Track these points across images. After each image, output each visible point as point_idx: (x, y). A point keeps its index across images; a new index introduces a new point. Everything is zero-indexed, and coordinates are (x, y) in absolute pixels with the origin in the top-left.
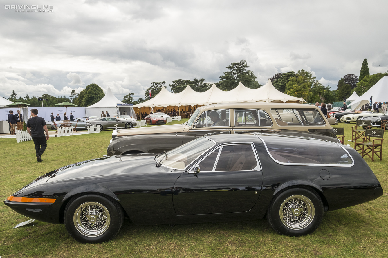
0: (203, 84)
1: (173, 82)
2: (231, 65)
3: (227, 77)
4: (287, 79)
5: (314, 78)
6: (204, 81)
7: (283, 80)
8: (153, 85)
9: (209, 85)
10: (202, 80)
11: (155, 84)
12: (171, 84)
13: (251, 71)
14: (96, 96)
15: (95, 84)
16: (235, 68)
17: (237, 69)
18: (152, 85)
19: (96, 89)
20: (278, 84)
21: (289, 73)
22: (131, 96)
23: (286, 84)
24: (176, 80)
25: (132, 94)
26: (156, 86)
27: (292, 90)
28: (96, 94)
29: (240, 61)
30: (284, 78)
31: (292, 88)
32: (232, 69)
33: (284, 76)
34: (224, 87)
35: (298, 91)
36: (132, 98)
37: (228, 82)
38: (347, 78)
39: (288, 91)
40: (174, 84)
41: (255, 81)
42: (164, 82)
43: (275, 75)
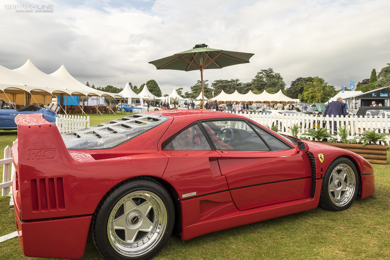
0: (238, 83)
1: (215, 81)
2: (261, 71)
3: (257, 80)
4: (306, 83)
5: (326, 83)
6: (239, 81)
7: (302, 83)
8: (199, 83)
9: (243, 84)
10: (237, 80)
11: (199, 82)
12: (213, 83)
13: (279, 73)
14: (154, 89)
15: (154, 80)
16: (264, 74)
17: (265, 74)
18: (197, 82)
19: (154, 83)
20: (298, 87)
21: (307, 78)
22: (181, 90)
23: (304, 87)
24: (217, 80)
25: (182, 89)
26: (200, 83)
27: (308, 92)
28: (154, 88)
29: (268, 69)
30: (303, 82)
31: (309, 91)
32: (262, 74)
33: (304, 81)
34: (255, 87)
35: (313, 93)
36: (181, 92)
37: (258, 84)
38: (366, 82)
39: (305, 92)
40: (215, 82)
41: (282, 82)
42: (207, 81)
43: (297, 79)
